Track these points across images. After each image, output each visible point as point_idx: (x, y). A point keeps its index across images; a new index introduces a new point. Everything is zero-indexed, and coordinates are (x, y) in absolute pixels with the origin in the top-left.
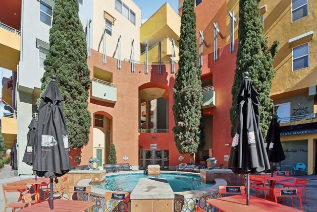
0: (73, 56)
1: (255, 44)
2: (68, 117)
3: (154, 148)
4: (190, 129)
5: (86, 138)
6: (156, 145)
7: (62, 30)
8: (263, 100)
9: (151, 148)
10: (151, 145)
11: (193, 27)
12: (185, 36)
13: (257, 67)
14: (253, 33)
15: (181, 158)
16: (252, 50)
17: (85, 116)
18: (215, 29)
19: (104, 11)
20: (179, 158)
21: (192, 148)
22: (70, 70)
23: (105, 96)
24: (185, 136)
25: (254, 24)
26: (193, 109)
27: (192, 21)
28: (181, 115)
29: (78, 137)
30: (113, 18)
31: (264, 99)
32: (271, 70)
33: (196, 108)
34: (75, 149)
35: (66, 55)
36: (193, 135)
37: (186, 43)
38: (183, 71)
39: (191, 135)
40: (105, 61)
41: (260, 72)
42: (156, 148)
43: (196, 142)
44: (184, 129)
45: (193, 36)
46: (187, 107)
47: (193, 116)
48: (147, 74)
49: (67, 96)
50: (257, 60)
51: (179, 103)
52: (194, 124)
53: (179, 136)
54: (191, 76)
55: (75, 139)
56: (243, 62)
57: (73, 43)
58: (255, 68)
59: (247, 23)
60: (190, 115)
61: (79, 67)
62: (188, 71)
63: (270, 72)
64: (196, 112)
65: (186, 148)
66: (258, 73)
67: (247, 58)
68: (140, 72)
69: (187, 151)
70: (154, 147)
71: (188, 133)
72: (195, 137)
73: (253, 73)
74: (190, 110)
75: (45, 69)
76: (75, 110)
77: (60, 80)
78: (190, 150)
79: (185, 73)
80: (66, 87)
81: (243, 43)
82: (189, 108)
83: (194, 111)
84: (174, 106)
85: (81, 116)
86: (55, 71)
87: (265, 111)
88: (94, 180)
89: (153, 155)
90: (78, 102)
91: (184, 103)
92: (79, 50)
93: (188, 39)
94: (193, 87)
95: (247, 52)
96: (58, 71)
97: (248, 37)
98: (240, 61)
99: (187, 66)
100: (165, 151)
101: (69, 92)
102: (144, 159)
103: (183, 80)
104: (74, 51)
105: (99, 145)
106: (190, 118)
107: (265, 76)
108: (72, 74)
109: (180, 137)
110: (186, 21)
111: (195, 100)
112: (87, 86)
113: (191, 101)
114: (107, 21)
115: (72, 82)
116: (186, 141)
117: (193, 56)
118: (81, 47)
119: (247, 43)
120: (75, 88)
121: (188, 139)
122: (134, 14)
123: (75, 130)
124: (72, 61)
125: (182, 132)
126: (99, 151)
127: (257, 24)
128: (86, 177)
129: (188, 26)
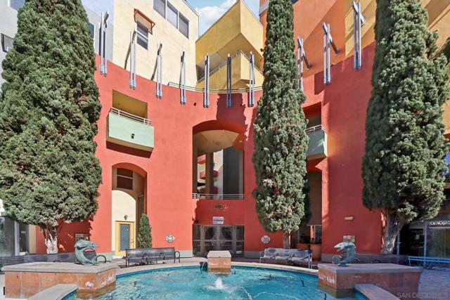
0: (59, 55)
1: (415, 41)
2: (50, 164)
3: (219, 223)
4: (284, 191)
5: (91, 205)
6: (222, 218)
7: (41, 12)
8: (433, 138)
9: (214, 223)
10: (214, 218)
11: (288, 27)
12: (276, 39)
13: (420, 78)
14: (407, 23)
15: (265, 239)
16: (407, 50)
17: (88, 166)
18: (326, 34)
19: (135, 10)
20: (262, 239)
21: (288, 223)
22: (52, 80)
23: (133, 137)
24: (277, 202)
25: (410, 8)
26: (291, 158)
27: (288, 16)
28: (268, 168)
29: (72, 201)
30: (151, 22)
31: (436, 136)
32: (446, 84)
33: (295, 156)
34: (68, 222)
35: (46, 53)
36: (292, 201)
37: (277, 51)
38: (272, 96)
39: (286, 202)
40: (133, 83)
41: (427, 89)
42: (222, 223)
43: (296, 212)
44: (273, 191)
45: (289, 40)
46: (279, 154)
47: (291, 170)
48: (207, 107)
49: (47, 126)
50: (420, 67)
51: (266, 149)
52: (292, 183)
53: (264, 203)
54: (287, 103)
55: (67, 204)
56: (389, 74)
57: (62, 35)
58: (417, 81)
59: (396, 8)
60: (286, 168)
61: (74, 77)
62: (281, 96)
63: (444, 88)
64: (295, 163)
65: (278, 224)
66: (422, 90)
67: (399, 65)
68: (195, 104)
69: (279, 227)
70: (219, 221)
71: (281, 197)
72: (294, 204)
73: (413, 90)
74: (285, 160)
75: (3, 75)
76: (63, 153)
77: (33, 97)
78: (286, 226)
79: (275, 99)
80: (45, 110)
81: (389, 42)
82: (284, 156)
83: (292, 162)
84: (255, 155)
85: (77, 165)
86: (23, 79)
87: (435, 157)
88: (84, 286)
89: (218, 233)
90: (72, 139)
91: (275, 147)
92: (76, 48)
93: (281, 45)
94: (291, 121)
95: (398, 56)
96: (27, 78)
97: (399, 31)
98: (384, 71)
99: (278, 88)
100: (238, 228)
101: (51, 118)
102: (203, 240)
103: (272, 110)
104: (64, 47)
105: (125, 217)
106: (286, 173)
107: (436, 95)
108: (59, 87)
109: (267, 205)
110: (276, 15)
111: (295, 142)
112: (92, 113)
113: (286, 144)
114: (140, 26)
115: (57, 101)
116: (279, 211)
117: (289, 72)
118: (78, 43)
119: (398, 40)
120: (64, 112)
121: (281, 208)
122: (186, 22)
123: (65, 190)
124: (59, 64)
125: (271, 196)
126: (124, 227)
127: (415, 8)
128: (65, 280)
129: (280, 24)
